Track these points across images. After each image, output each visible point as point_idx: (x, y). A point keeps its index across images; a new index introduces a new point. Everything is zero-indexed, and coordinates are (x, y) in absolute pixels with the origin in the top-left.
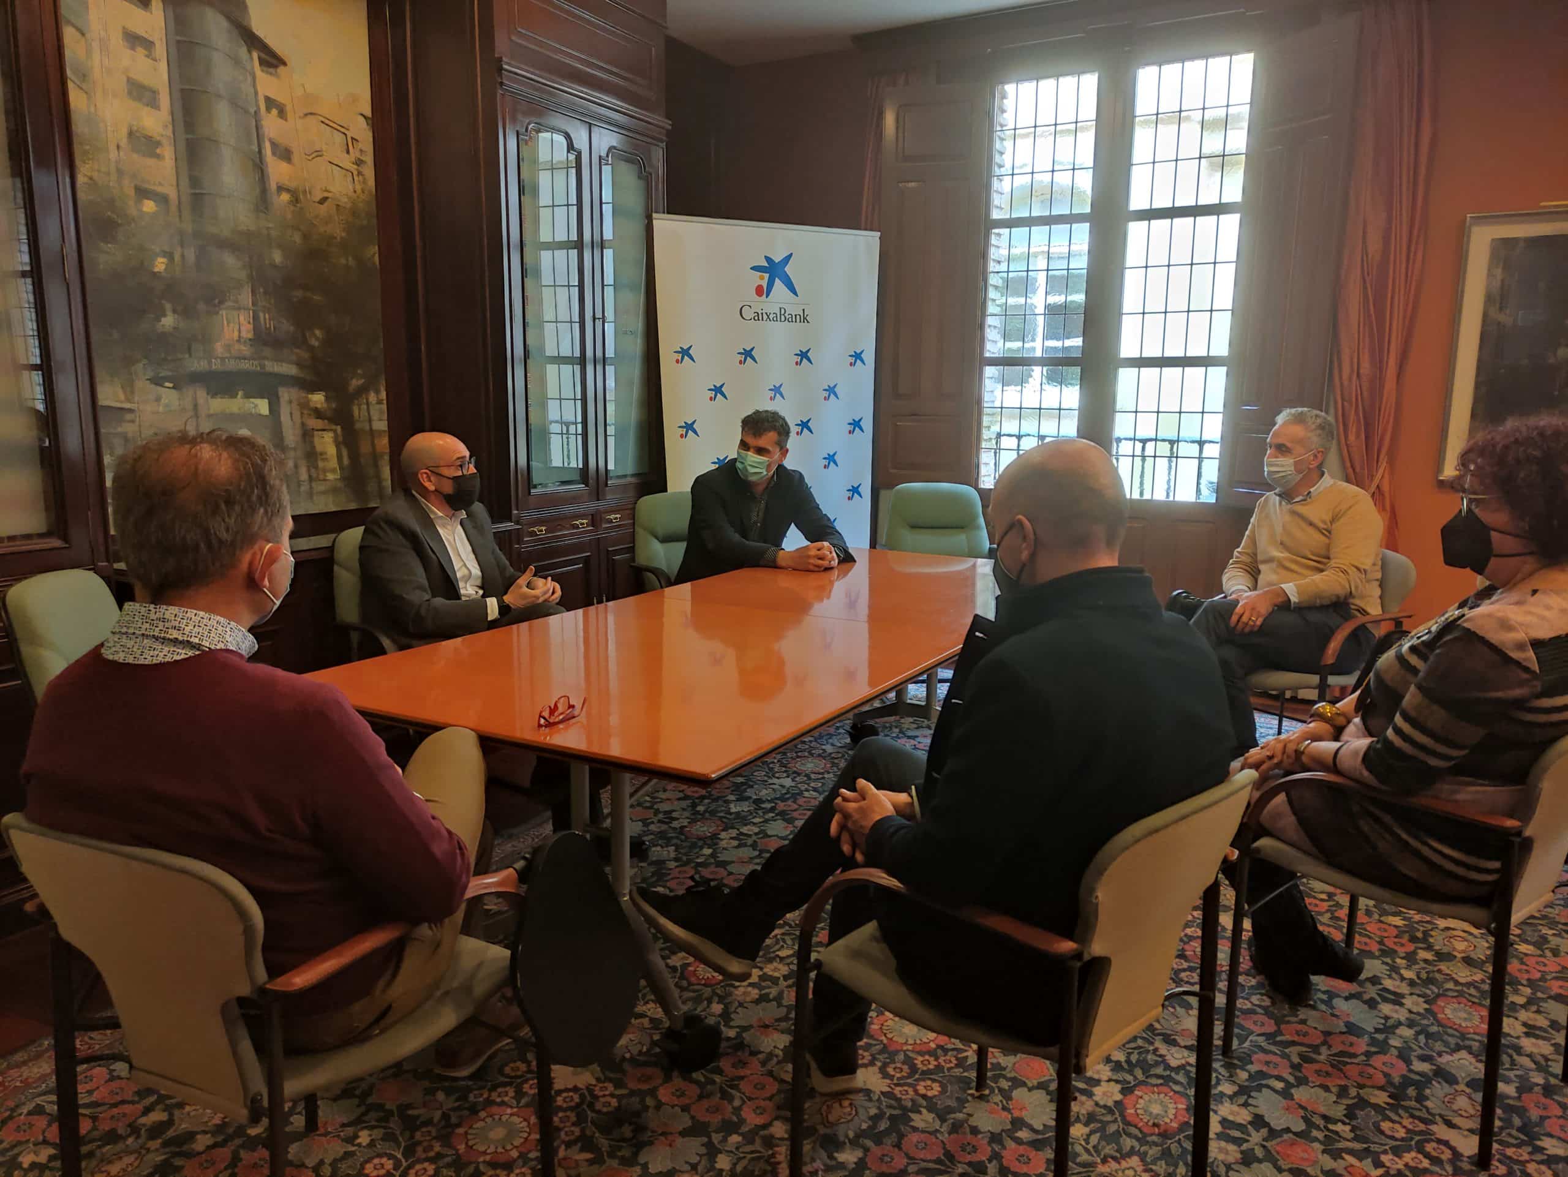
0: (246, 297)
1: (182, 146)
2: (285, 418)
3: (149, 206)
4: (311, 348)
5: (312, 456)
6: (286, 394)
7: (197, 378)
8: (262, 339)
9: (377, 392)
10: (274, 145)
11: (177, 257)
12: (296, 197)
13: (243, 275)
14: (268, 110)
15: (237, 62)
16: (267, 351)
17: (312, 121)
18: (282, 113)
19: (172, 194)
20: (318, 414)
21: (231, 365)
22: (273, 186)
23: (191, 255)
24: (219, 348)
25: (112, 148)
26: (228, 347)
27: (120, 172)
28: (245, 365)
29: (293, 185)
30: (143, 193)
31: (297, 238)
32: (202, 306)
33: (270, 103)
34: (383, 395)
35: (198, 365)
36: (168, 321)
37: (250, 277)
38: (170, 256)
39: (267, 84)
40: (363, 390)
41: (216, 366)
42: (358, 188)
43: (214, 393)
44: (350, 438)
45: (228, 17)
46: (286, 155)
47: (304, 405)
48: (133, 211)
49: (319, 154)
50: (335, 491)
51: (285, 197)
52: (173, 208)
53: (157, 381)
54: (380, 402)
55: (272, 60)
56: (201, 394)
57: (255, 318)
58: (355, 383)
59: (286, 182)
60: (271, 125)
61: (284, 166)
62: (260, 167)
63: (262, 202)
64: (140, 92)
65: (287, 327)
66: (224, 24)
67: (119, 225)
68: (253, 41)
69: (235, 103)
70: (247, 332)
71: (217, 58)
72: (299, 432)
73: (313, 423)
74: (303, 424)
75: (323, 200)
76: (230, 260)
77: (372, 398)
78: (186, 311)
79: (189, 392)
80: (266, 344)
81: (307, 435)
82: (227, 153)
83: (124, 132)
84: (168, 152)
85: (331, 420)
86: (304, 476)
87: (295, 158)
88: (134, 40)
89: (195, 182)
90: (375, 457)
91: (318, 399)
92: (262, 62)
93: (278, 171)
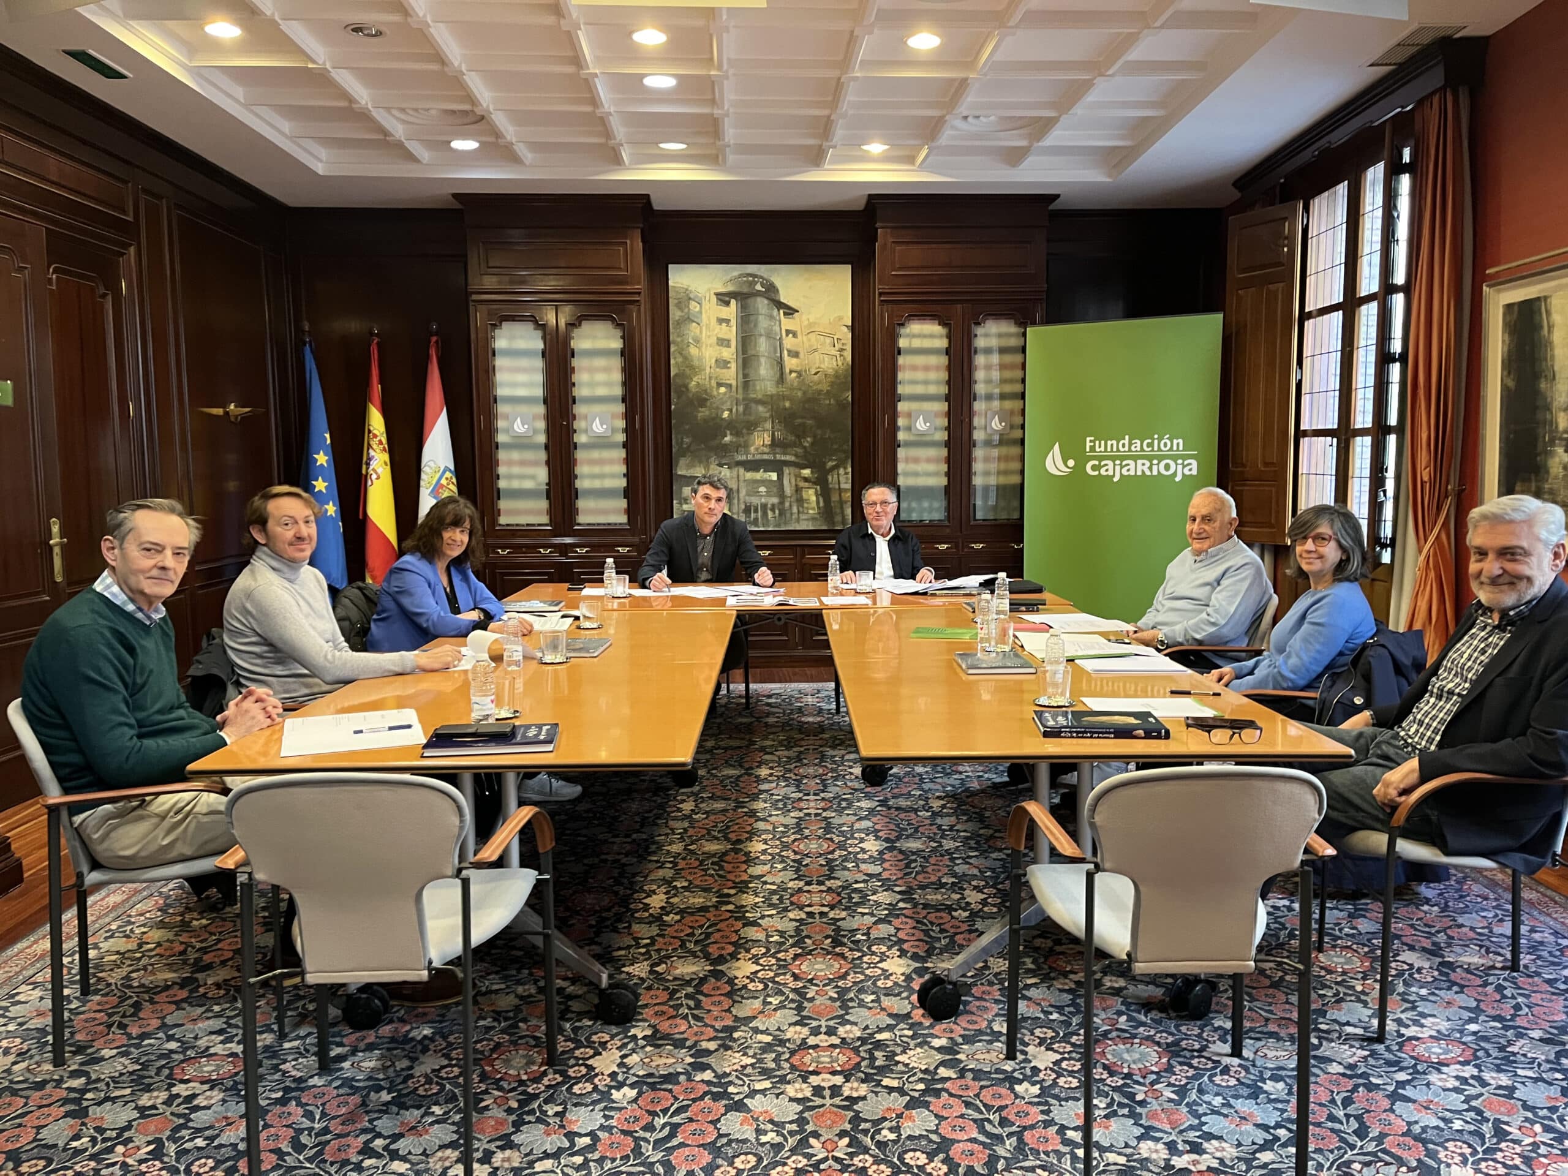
0: (768, 425)
1: (740, 361)
2: (786, 482)
3: (723, 390)
4: (805, 447)
5: (800, 501)
6: (786, 470)
7: (739, 464)
8: (775, 444)
9: (845, 468)
10: (789, 351)
11: (734, 410)
12: (799, 374)
13: (768, 415)
14: (787, 335)
15: (771, 317)
16: (778, 450)
17: (812, 336)
18: (795, 335)
19: (734, 383)
20: (806, 480)
21: (758, 457)
22: (787, 371)
23: (741, 409)
24: (752, 449)
25: (708, 369)
26: (757, 449)
27: (710, 378)
28: (765, 457)
29: (799, 369)
30: (719, 385)
31: (800, 394)
32: (744, 431)
33: (788, 332)
34: (850, 470)
35: (741, 458)
36: (727, 439)
37: (772, 416)
38: (731, 410)
39: (787, 323)
40: (836, 467)
41: (750, 457)
42: (840, 363)
43: (748, 470)
44: (825, 493)
45: (767, 298)
46: (795, 354)
47: (797, 476)
48: (715, 393)
49: (816, 350)
50: (813, 519)
51: (794, 375)
52: (734, 389)
53: (721, 465)
54: (846, 473)
55: (790, 311)
56: (742, 470)
57: (773, 434)
58: (830, 464)
59: (794, 368)
60: (789, 342)
61: (794, 361)
62: (780, 363)
63: (781, 379)
64: (723, 342)
65: (792, 438)
66: (766, 302)
67: (706, 400)
68: (780, 305)
69: (769, 336)
70: (768, 440)
71: (761, 318)
72: (794, 488)
73: (802, 484)
74: (796, 485)
75: (816, 374)
76: (761, 408)
77: (842, 471)
78: (737, 434)
79: (735, 471)
80: (778, 446)
81: (798, 490)
82: (763, 360)
83: (713, 361)
84: (733, 366)
85: (815, 483)
86: (795, 510)
87: (801, 355)
88: (721, 321)
89: (745, 376)
90: (841, 503)
91: (806, 472)
92: (785, 314)
93: (790, 363)
